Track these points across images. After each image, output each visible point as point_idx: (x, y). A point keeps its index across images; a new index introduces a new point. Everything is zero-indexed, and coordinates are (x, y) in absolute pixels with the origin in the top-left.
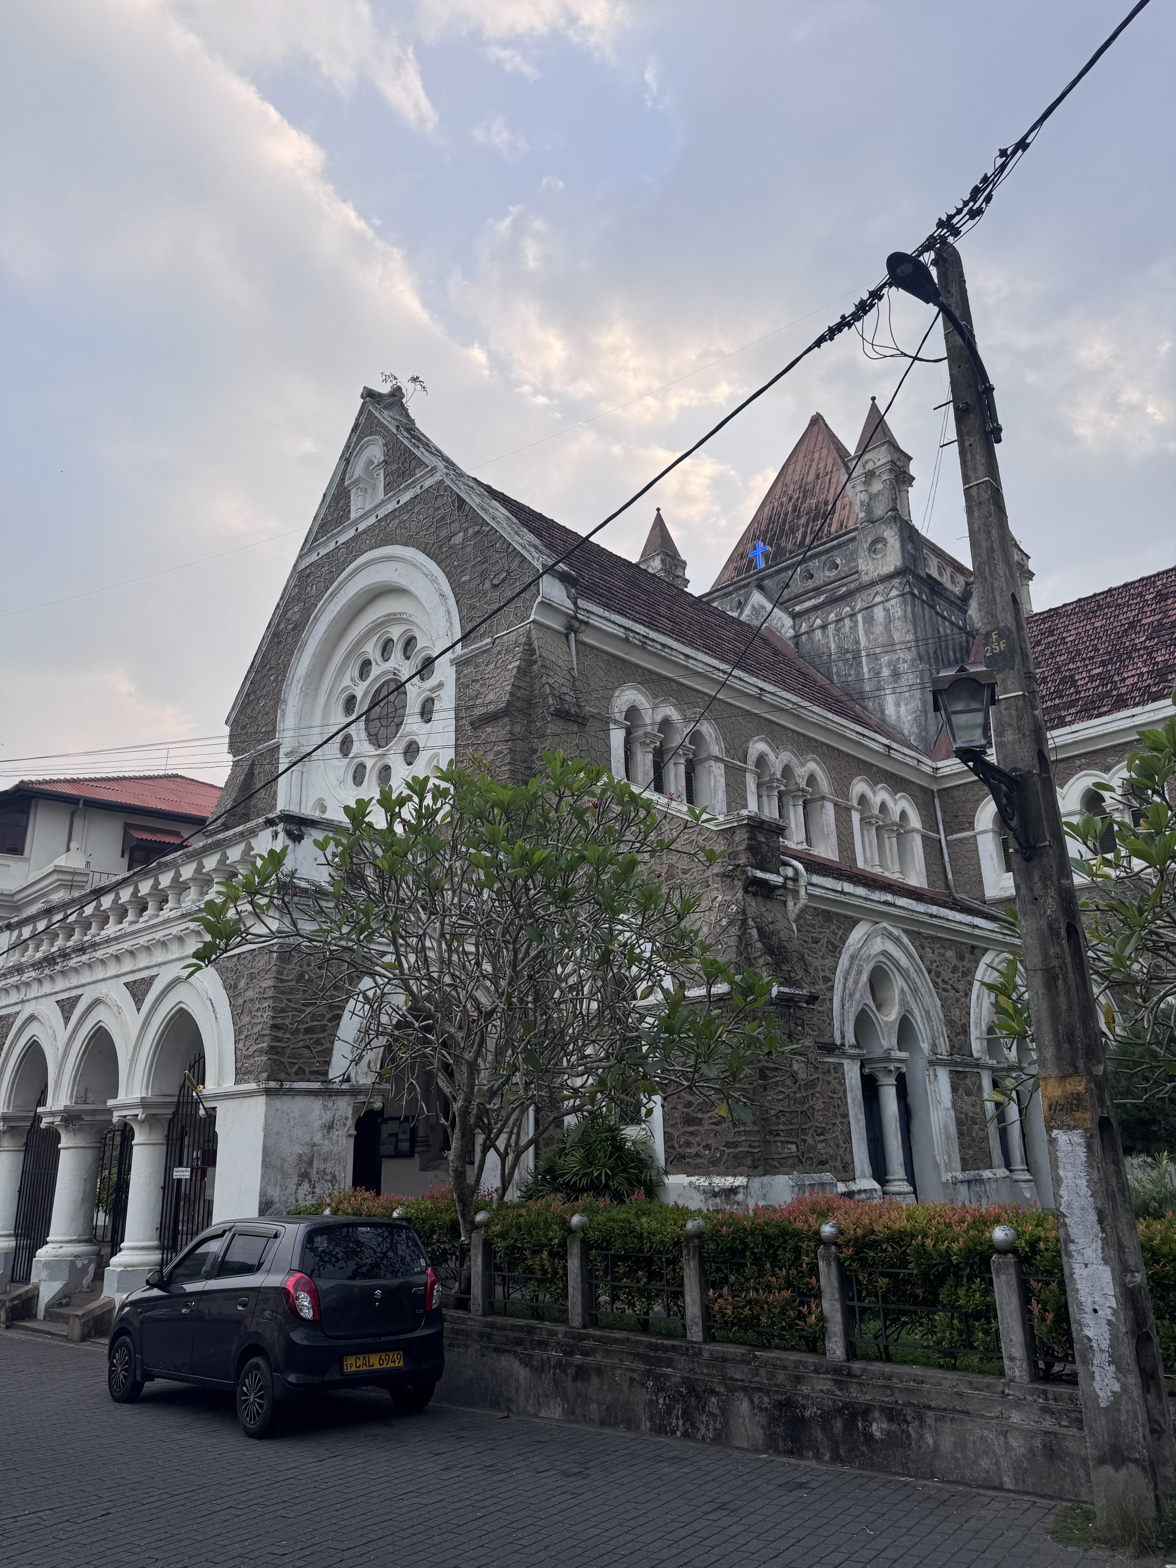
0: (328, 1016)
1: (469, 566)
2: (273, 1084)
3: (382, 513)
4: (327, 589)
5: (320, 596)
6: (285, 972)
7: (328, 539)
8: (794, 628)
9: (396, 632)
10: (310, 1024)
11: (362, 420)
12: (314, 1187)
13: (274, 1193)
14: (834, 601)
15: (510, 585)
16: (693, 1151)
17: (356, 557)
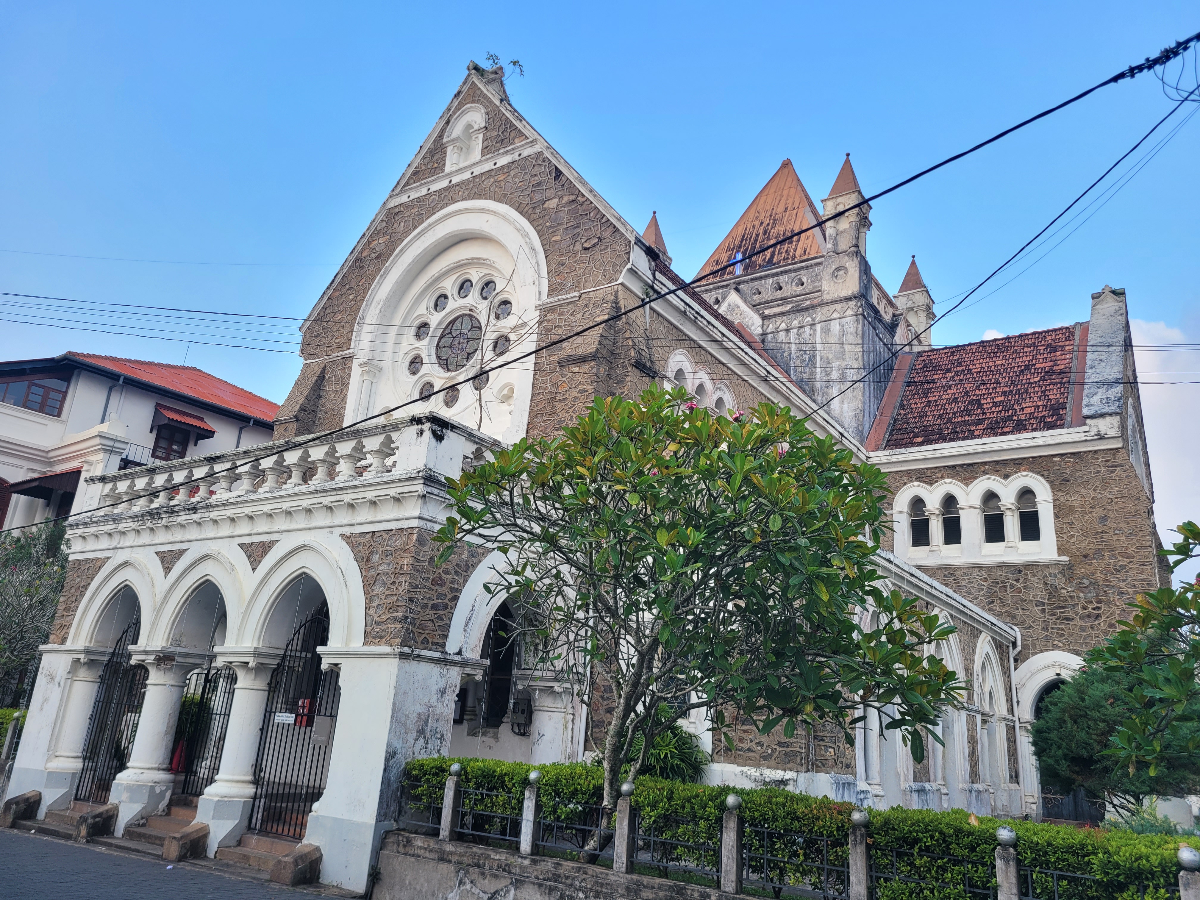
0: (449, 596)
1: (561, 228)
2: (406, 650)
3: (477, 171)
4: (415, 227)
5: (406, 233)
6: (421, 554)
7: (421, 185)
8: (762, 328)
9: (475, 275)
10: (436, 601)
11: (465, 89)
12: (427, 743)
13: (398, 745)
14: (799, 310)
15: (601, 250)
16: (745, 746)
17: (447, 205)
